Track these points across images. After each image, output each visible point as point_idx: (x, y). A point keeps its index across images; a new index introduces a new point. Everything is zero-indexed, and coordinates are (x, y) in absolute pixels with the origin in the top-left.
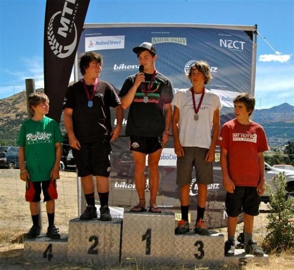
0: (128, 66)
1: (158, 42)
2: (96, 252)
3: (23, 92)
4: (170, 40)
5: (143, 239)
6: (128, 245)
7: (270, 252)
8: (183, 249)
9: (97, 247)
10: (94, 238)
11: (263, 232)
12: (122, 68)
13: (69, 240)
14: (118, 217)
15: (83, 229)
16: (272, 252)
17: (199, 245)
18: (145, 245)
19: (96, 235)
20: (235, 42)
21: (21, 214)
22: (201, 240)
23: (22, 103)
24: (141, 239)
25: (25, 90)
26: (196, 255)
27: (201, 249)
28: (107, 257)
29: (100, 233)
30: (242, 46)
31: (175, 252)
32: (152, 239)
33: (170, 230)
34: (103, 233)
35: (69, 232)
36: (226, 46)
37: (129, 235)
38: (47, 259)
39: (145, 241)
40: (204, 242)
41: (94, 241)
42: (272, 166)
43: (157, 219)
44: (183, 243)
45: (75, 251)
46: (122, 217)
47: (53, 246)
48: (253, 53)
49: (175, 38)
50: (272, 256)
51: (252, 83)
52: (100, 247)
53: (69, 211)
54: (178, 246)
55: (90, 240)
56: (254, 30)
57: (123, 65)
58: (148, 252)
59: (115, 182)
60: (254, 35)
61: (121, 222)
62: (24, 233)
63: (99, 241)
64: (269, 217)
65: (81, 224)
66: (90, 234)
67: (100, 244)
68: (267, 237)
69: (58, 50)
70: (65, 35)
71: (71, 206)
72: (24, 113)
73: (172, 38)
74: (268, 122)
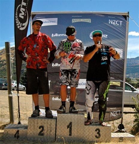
0: (59, 35)
1: (76, 22)
2: (43, 135)
3: (4, 49)
4: (82, 20)
5: (68, 128)
6: (60, 131)
7: (135, 134)
8: (89, 133)
9: (43, 132)
10: (42, 127)
11: (131, 124)
12: (56, 36)
13: (28, 128)
14: (54, 116)
15: (36, 123)
16: (136, 134)
17: (98, 131)
18: (69, 131)
19: (43, 125)
20: (117, 21)
21: (2, 114)
22: (99, 128)
23: (3, 55)
24: (67, 128)
25: (5, 48)
26: (96, 136)
27: (98, 133)
28: (48, 137)
29: (45, 124)
30: (121, 23)
31: (85, 135)
32: (73, 128)
33: (82, 123)
34: (46, 124)
35: (28, 123)
36: (112, 23)
37: (60, 125)
38: (16, 138)
39: (69, 128)
40: (100, 129)
41: (41, 129)
42: (136, 88)
43: (75, 117)
44: (89, 130)
45: (32, 134)
46: (56, 116)
47: (19, 131)
48: (127, 27)
49: (84, 19)
50: (137, 137)
51: (126, 44)
52: (45, 132)
53: (28, 113)
54: (86, 131)
55: (40, 128)
56: (127, 15)
57: (57, 34)
58: (70, 135)
59: (52, 97)
60: (127, 17)
61: (56, 118)
62: (4, 124)
63: (44, 128)
64: (135, 116)
65: (35, 120)
66: (40, 125)
67: (45, 130)
68: (134, 126)
69: (20, 25)
70: (23, 17)
71: (30, 110)
72: (4, 60)
73: (83, 19)
74: (134, 65)
